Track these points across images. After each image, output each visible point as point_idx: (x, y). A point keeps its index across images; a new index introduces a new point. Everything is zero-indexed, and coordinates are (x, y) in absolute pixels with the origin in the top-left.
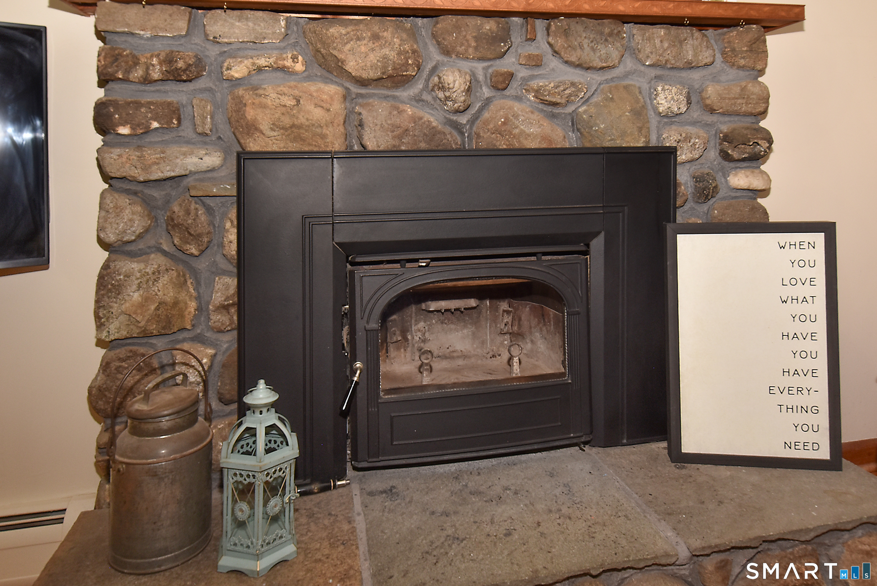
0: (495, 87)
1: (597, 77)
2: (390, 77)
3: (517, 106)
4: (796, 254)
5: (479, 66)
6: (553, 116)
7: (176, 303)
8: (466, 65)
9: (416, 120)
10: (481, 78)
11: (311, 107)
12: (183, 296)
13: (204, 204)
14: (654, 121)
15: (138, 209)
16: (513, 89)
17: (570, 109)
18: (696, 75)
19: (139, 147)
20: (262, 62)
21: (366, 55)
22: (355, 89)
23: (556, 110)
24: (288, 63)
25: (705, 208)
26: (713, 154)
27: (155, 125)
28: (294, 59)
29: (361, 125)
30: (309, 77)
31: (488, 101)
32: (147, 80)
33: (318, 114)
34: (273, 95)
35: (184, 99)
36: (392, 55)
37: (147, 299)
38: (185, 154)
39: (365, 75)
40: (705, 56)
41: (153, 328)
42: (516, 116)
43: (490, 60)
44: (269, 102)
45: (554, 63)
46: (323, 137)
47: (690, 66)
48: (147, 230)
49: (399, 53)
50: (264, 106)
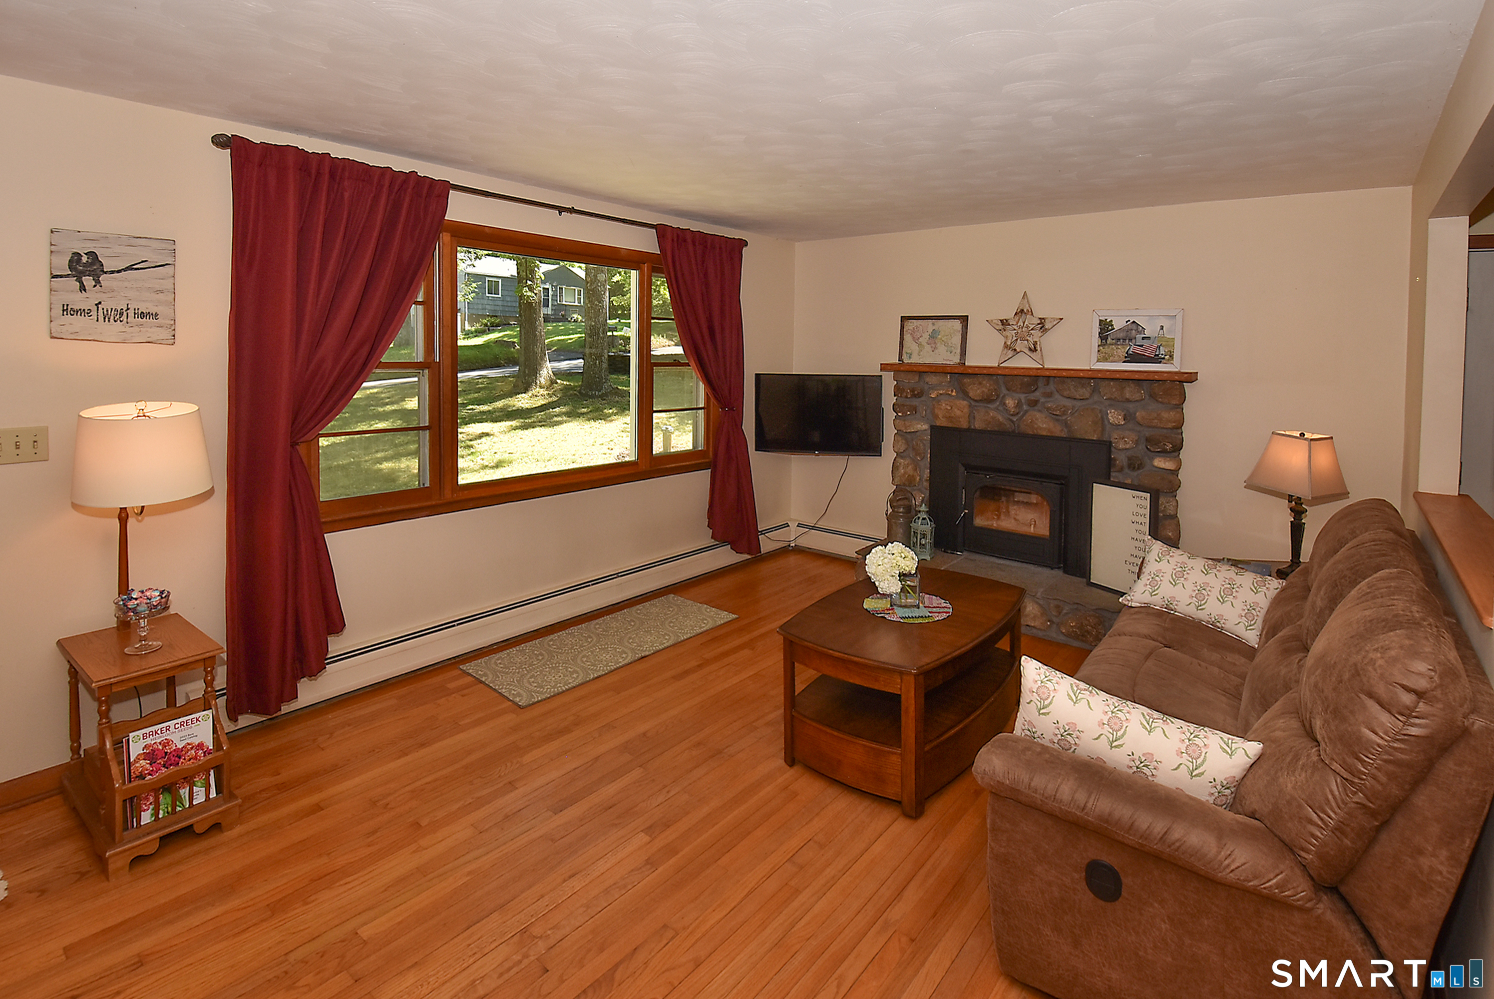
0: (1029, 405)
1: (1078, 404)
2: (985, 399)
3: (1038, 415)
4: (1134, 501)
5: (1022, 397)
6: (1058, 420)
7: (913, 476)
8: (1017, 396)
9: (993, 418)
10: (1023, 401)
11: (956, 410)
12: (915, 474)
13: (923, 443)
14: (1108, 427)
15: (904, 441)
16: (1039, 407)
17: (1064, 418)
18: (1131, 406)
19: (904, 420)
20: (941, 392)
21: (976, 391)
22: (973, 403)
23: (1057, 417)
24: (950, 393)
25: (1135, 474)
26: (1142, 447)
27: (909, 413)
28: (952, 391)
29: (974, 418)
30: (957, 397)
31: (1026, 412)
32: (906, 397)
33: (958, 413)
34: (944, 405)
35: (917, 404)
36: (986, 391)
37: (905, 473)
38: (917, 424)
39: (976, 399)
40: (1137, 396)
41: (907, 483)
42: (1037, 419)
43: (1026, 393)
44: (942, 407)
45: (1057, 396)
46: (960, 422)
47: (1128, 401)
48: (906, 449)
49: (989, 390)
50: (941, 409)
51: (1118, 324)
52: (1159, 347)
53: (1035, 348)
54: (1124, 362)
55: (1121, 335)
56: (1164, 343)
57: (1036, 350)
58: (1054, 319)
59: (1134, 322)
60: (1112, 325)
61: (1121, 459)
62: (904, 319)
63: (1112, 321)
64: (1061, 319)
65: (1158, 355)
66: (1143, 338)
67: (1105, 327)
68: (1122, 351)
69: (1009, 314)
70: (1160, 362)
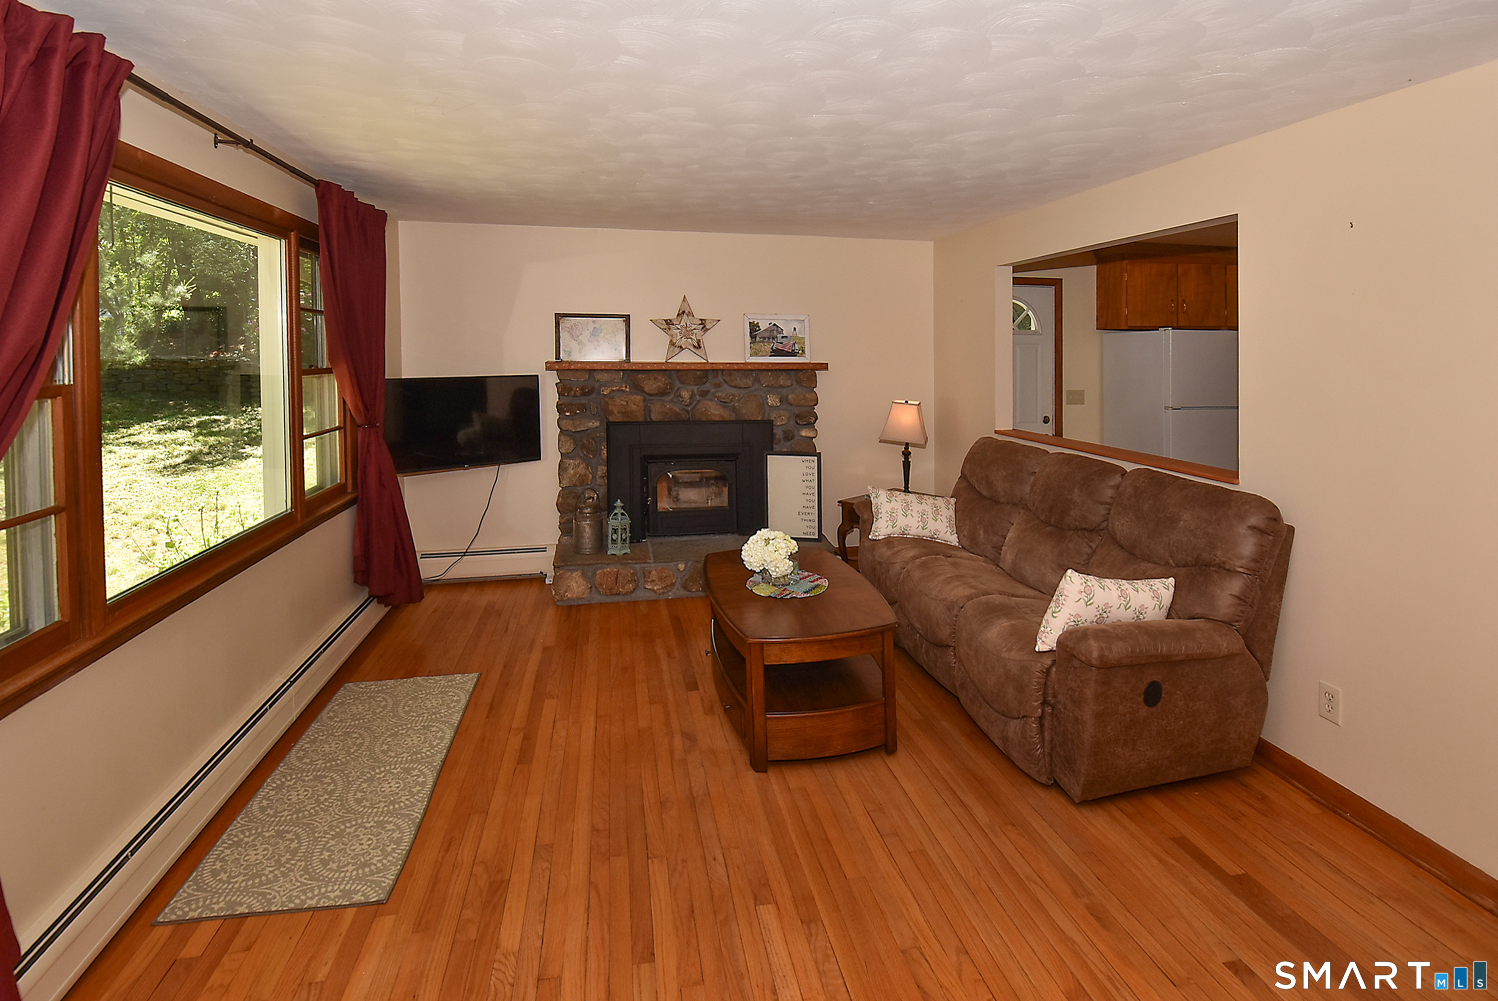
0: (702, 396)
1: (743, 391)
2: (661, 393)
3: (710, 403)
4: (807, 464)
5: (695, 388)
6: (726, 407)
7: (585, 475)
8: (690, 388)
9: (671, 409)
10: (696, 392)
11: (632, 405)
12: (588, 472)
13: (594, 440)
14: (767, 409)
15: (572, 441)
16: (709, 396)
17: (732, 404)
18: (784, 391)
19: (572, 420)
20: (615, 389)
21: (652, 385)
22: (648, 398)
23: (726, 404)
24: (624, 389)
25: (789, 443)
26: (792, 422)
27: (578, 412)
28: (626, 387)
29: (650, 411)
30: (631, 393)
31: (699, 401)
32: (575, 396)
33: (634, 407)
34: (619, 401)
35: (586, 402)
36: (662, 385)
37: (575, 473)
38: (588, 422)
39: (652, 393)
40: (788, 383)
41: (578, 483)
42: (710, 407)
43: (698, 385)
44: (617, 403)
45: (725, 386)
46: (637, 416)
47: (782, 387)
48: (575, 448)
49: (664, 384)
50: (615, 405)
51: (763, 326)
52: (794, 344)
53: (699, 345)
54: (771, 356)
55: (766, 335)
56: (797, 341)
57: (700, 347)
58: (714, 321)
59: (775, 325)
60: (759, 327)
61: (778, 432)
62: (559, 317)
63: (758, 323)
64: (719, 321)
65: (794, 350)
66: (783, 337)
67: (754, 327)
68: (768, 348)
69: (673, 315)
70: (796, 356)
